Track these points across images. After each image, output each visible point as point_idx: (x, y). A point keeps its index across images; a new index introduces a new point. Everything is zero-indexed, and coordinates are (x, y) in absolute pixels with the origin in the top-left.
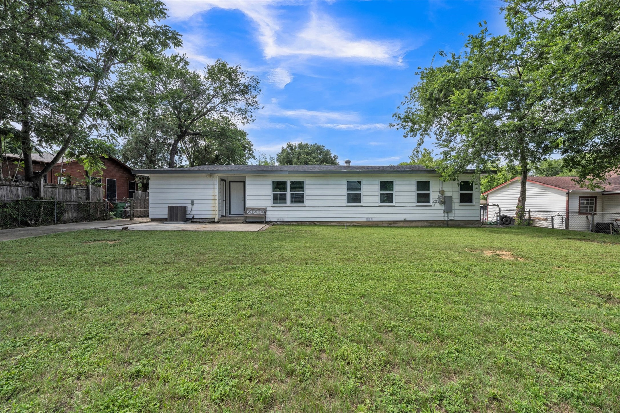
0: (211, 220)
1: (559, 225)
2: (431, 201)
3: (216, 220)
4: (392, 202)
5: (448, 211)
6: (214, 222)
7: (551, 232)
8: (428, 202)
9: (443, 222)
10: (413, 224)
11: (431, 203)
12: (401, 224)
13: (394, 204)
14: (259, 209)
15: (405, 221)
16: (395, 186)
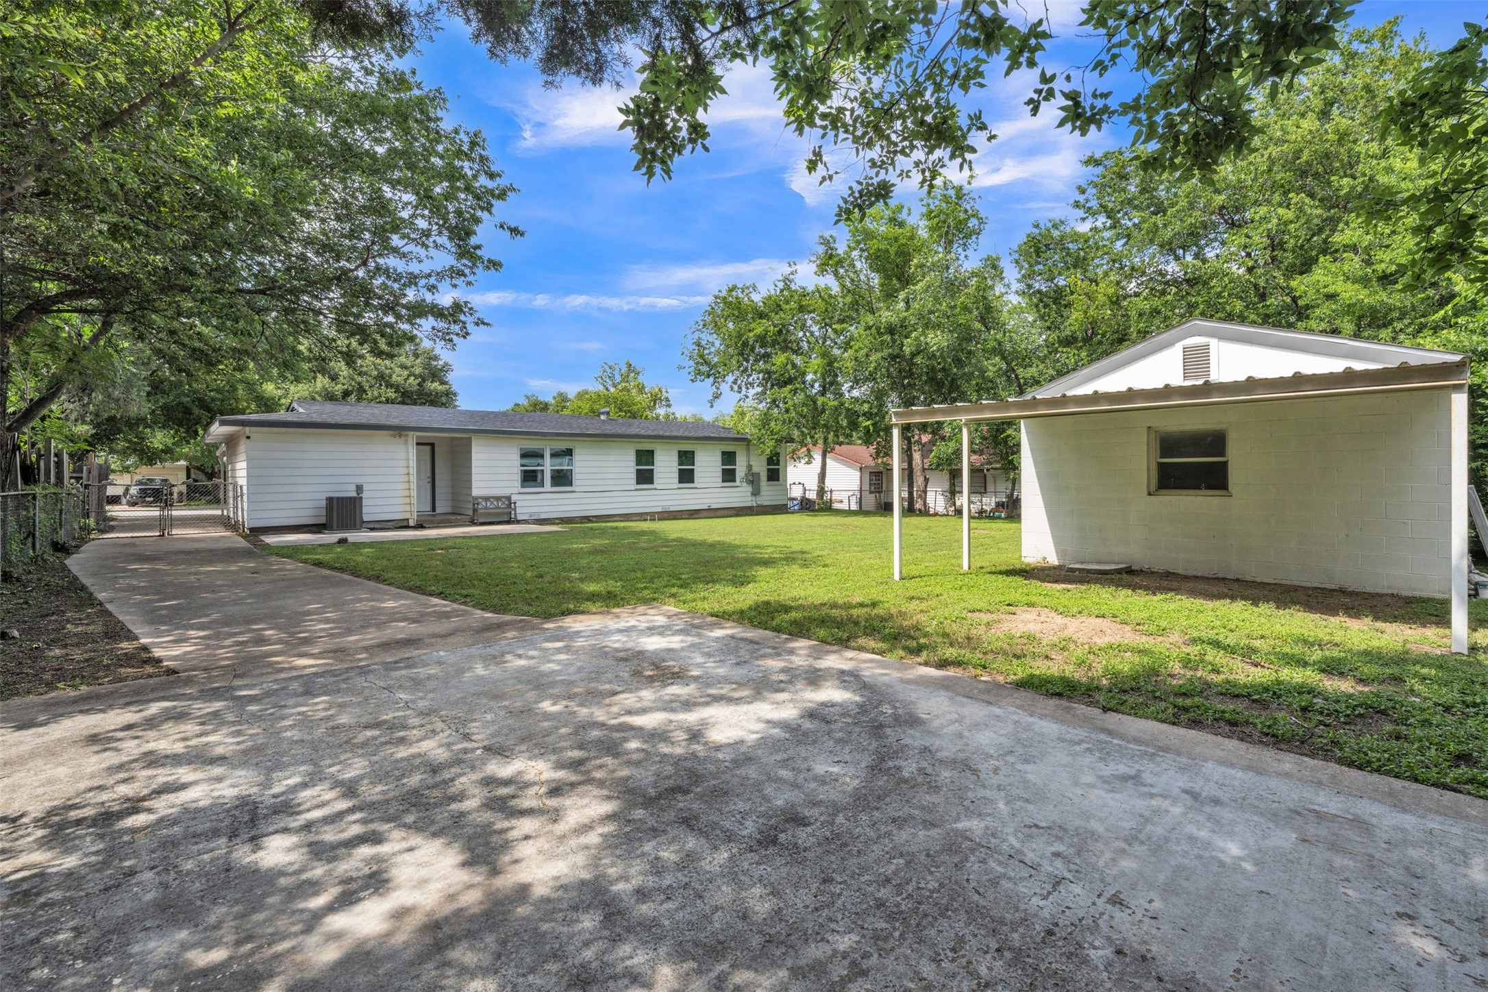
0: (405, 524)
1: (854, 507)
2: (738, 479)
3: (411, 523)
4: (692, 481)
5: (756, 493)
6: (407, 527)
7: (849, 513)
8: (734, 481)
9: (750, 508)
10: (718, 513)
11: (738, 483)
12: (705, 514)
13: (695, 485)
14: (498, 499)
15: (709, 510)
16: (697, 458)
